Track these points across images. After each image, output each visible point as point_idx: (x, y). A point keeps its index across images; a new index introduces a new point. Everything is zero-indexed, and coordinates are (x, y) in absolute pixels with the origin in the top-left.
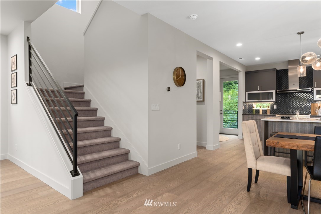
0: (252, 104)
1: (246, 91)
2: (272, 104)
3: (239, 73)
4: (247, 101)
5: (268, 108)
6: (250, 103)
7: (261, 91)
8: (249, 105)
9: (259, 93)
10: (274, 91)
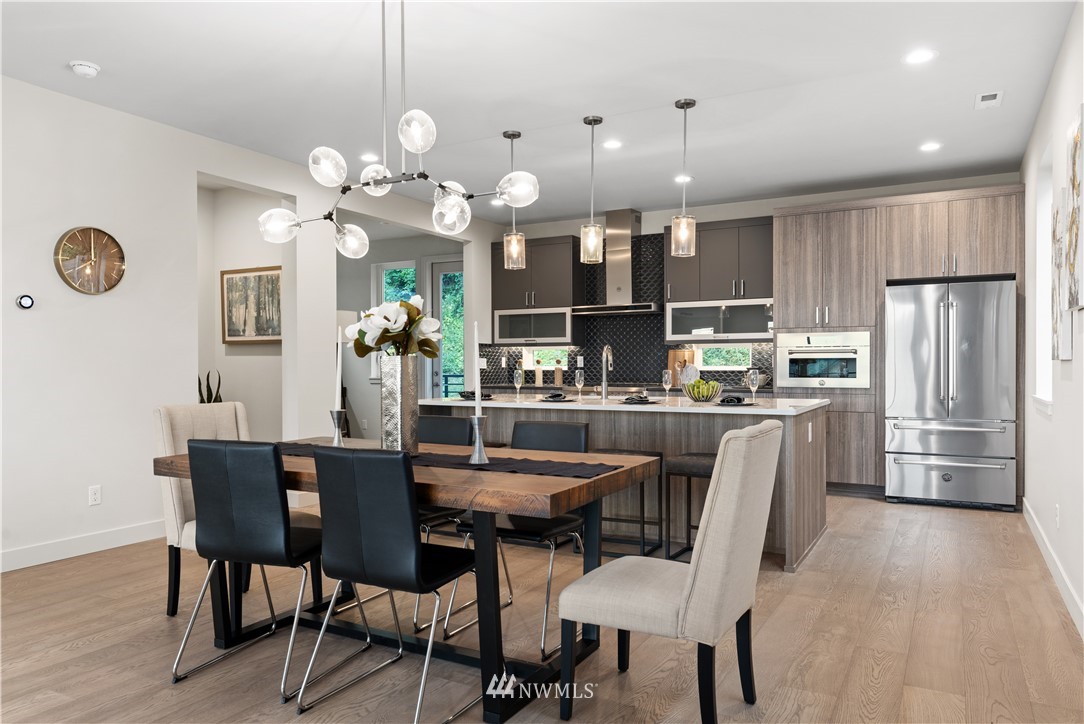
0: (520, 352)
1: (495, 307)
2: (572, 351)
3: (465, 248)
4: (498, 340)
5: (559, 366)
6: (514, 348)
7: (534, 307)
8: (511, 356)
9: (530, 315)
10: (568, 311)
